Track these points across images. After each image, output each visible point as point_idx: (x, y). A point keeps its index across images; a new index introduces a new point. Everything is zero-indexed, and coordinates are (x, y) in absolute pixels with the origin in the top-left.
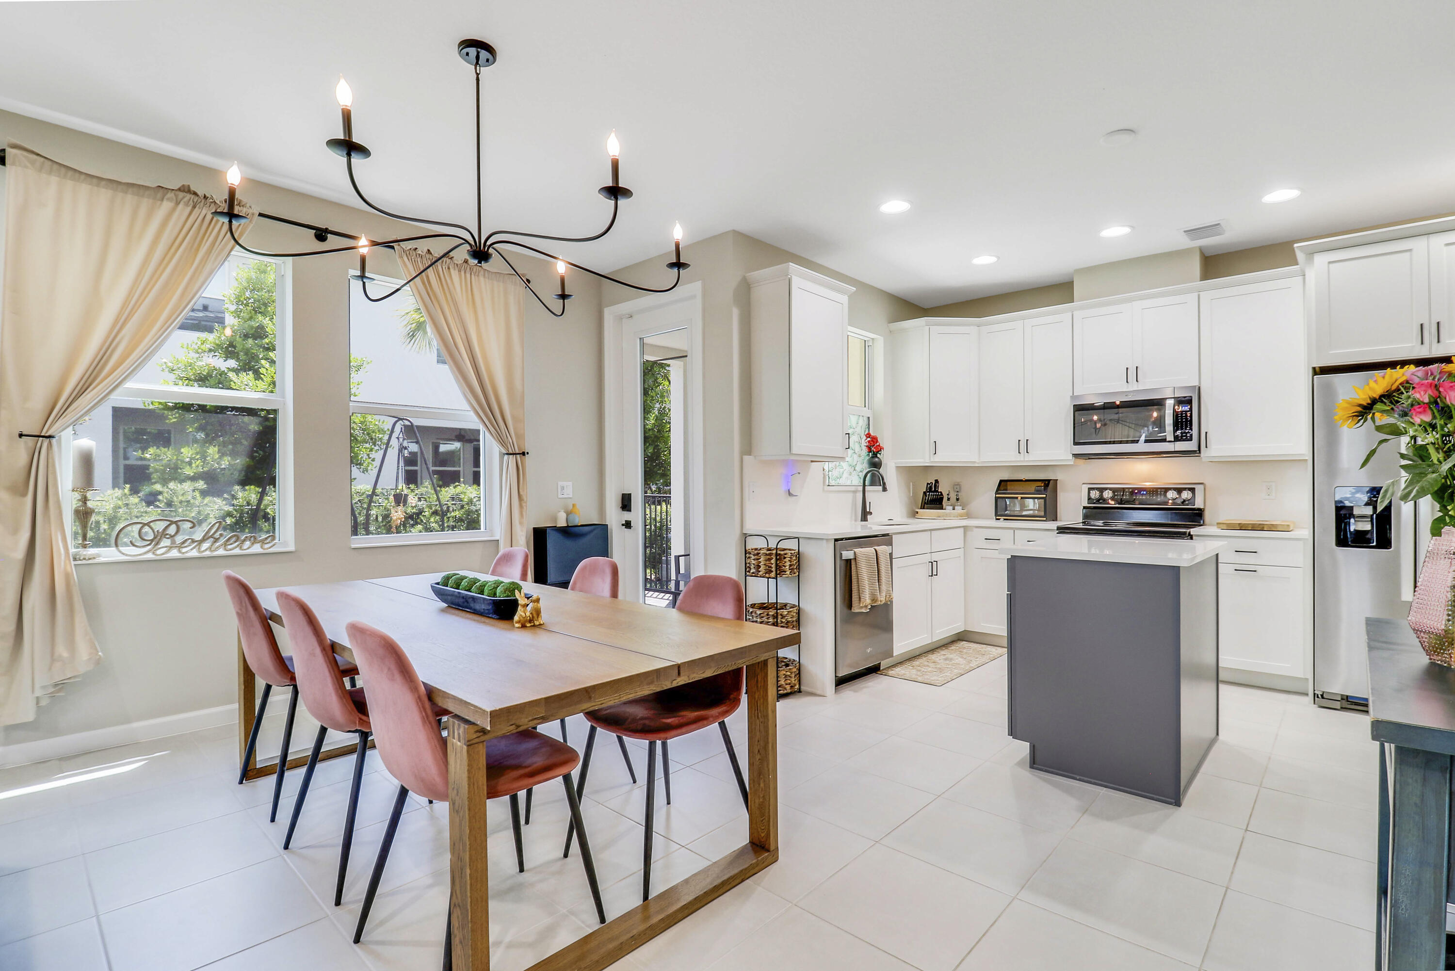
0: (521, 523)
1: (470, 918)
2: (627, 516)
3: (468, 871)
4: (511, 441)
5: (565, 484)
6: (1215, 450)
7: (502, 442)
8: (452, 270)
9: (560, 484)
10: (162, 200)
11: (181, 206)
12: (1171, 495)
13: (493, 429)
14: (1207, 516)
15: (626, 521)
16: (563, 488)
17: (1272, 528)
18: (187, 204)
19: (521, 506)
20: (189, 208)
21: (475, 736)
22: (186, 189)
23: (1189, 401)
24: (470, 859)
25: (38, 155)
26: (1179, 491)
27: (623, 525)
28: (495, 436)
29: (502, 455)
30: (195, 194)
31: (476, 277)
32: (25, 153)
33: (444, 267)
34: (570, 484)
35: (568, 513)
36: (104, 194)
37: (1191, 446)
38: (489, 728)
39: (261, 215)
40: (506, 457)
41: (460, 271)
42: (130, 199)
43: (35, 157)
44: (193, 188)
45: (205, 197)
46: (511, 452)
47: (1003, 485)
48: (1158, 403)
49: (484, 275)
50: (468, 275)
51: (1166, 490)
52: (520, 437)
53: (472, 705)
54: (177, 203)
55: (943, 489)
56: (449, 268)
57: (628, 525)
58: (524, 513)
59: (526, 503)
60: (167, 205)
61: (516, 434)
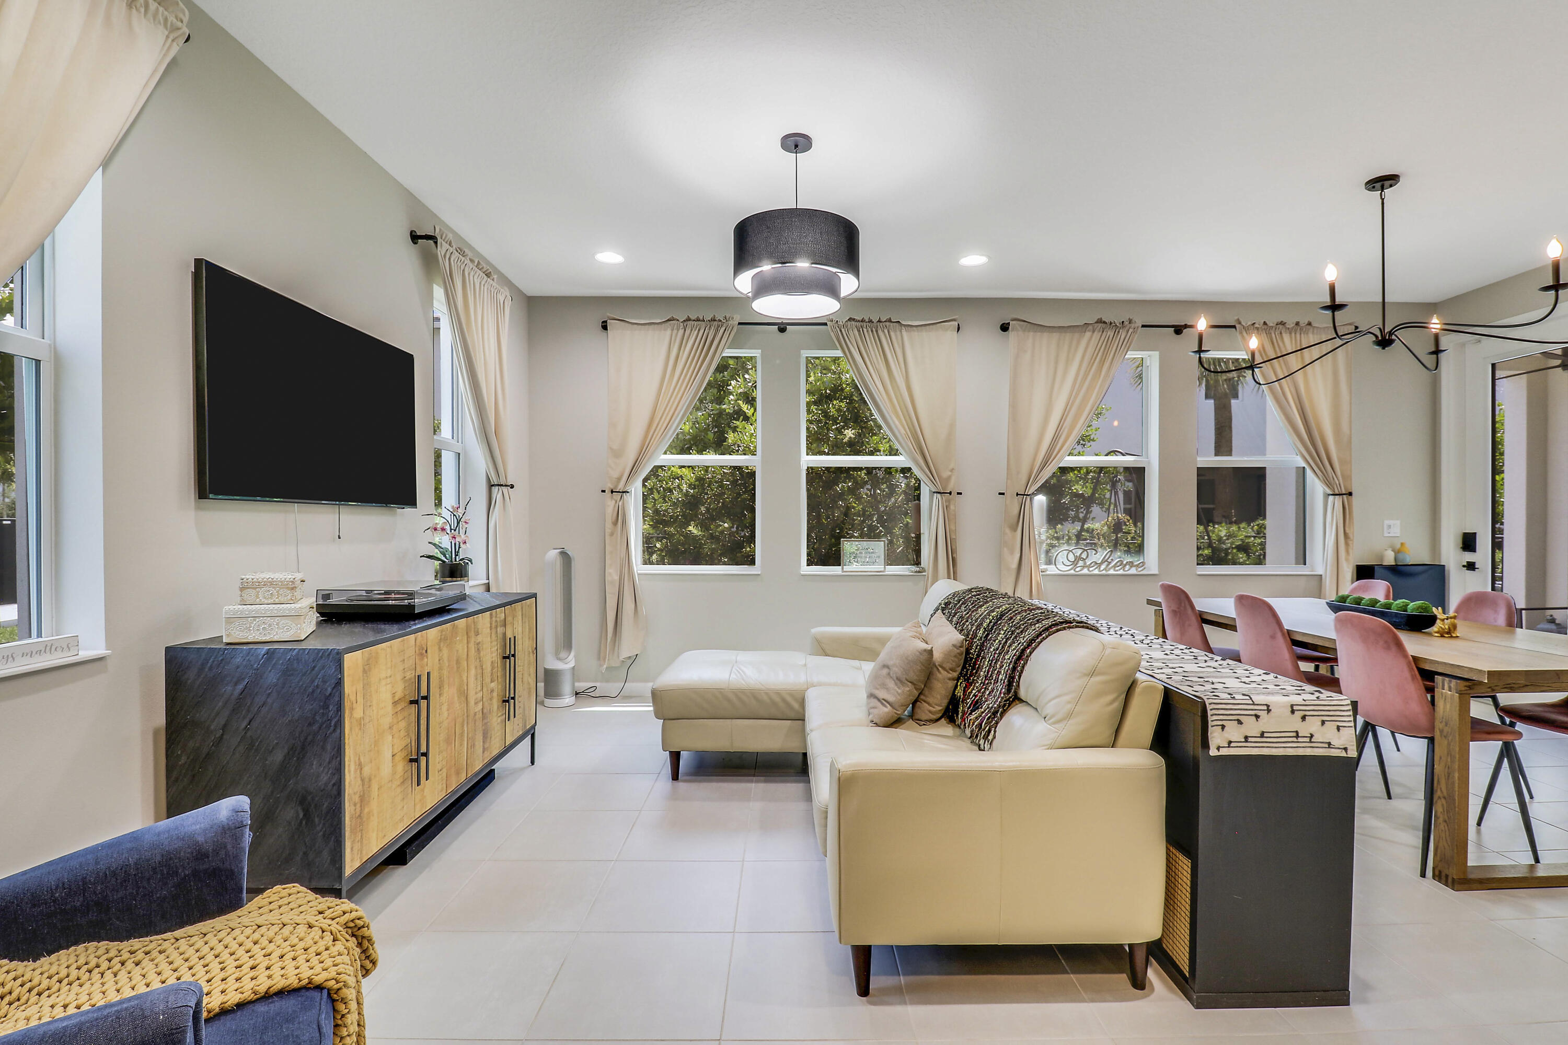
0: (1347, 560)
1: (1457, 804)
2: (1469, 557)
3: (1456, 775)
4: (1337, 483)
5: (1391, 522)
7: (1328, 482)
8: (1284, 335)
9: (1387, 522)
10: (1085, 332)
11: (1096, 333)
13: (1320, 473)
15: (1467, 562)
16: (1389, 527)
18: (1099, 331)
19: (1347, 544)
20: (1101, 333)
21: (1463, 689)
22: (1100, 321)
24: (1459, 767)
25: (1025, 321)
27: (1464, 566)
28: (1321, 478)
29: (1328, 496)
30: (1105, 322)
31: (1306, 335)
32: (1019, 322)
33: (1276, 333)
34: (1398, 522)
35: (1397, 552)
36: (1055, 336)
38: (1486, 681)
39: (1143, 326)
40: (1331, 498)
41: (1290, 333)
42: (1068, 336)
43: (1023, 323)
44: (1104, 319)
45: (1111, 323)
46: (1337, 492)
49: (1313, 332)
50: (1298, 336)
52: (1347, 478)
53: (1466, 667)
54: (1094, 332)
56: (1281, 333)
57: (1471, 566)
58: (1351, 551)
59: (1352, 540)
60: (1088, 334)
61: (1343, 476)
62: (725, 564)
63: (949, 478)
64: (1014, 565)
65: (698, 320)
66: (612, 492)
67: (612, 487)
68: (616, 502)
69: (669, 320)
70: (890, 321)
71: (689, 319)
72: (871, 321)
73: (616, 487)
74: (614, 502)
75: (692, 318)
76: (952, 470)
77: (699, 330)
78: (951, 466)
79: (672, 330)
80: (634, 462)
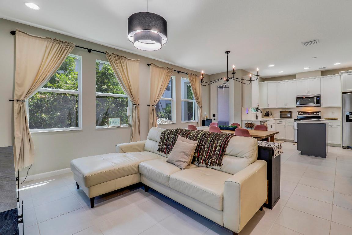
0: (201, 119)
6: (324, 105)
7: (199, 104)
9: (205, 112)
10: (164, 69)
12: (315, 114)
14: (321, 117)
17: (334, 119)
19: (201, 116)
23: (319, 97)
26: (316, 113)
29: (198, 107)
30: (168, 68)
35: (206, 117)
36: (159, 69)
37: (319, 105)
39: (174, 70)
41: (194, 77)
42: (161, 70)
43: (153, 65)
46: (200, 107)
47: (281, 112)
48: (313, 97)
51: (314, 113)
54: (166, 70)
55: (269, 113)
57: (214, 119)
61: (201, 104)
62: (59, 127)
63: (137, 101)
64: (152, 123)
65: (59, 41)
66: (17, 101)
67: (17, 99)
68: (19, 105)
69: (46, 38)
70: (123, 57)
71: (55, 40)
72: (118, 56)
73: (19, 99)
74: (18, 105)
75: (57, 39)
76: (138, 99)
77: (59, 45)
78: (138, 98)
79: (48, 42)
80: (29, 89)
